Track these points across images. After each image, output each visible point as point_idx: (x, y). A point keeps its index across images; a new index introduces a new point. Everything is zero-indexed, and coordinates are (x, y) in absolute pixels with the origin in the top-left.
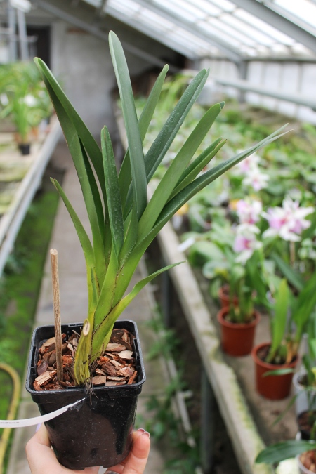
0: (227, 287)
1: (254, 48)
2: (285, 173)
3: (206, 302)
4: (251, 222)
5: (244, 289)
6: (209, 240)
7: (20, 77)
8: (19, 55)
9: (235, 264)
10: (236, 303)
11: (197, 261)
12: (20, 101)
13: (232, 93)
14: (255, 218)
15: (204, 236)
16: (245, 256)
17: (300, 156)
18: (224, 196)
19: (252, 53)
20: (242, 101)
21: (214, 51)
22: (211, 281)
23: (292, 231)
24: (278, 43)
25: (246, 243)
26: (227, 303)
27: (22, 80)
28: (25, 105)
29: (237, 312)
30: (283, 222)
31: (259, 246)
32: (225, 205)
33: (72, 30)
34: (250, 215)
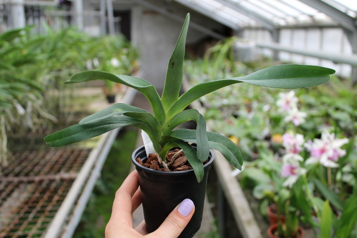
0: (273, 206)
1: (284, 19)
2: (314, 112)
3: (256, 219)
4: (295, 151)
5: (290, 209)
6: (256, 167)
7: (107, 45)
8: (108, 31)
9: (281, 188)
10: (283, 221)
11: (248, 185)
12: (108, 63)
13: (268, 53)
14: (299, 148)
15: (252, 164)
16: (292, 181)
17: (325, 99)
18: (266, 131)
19: (282, 23)
20: (276, 58)
21: (253, 23)
22: (260, 201)
23: (330, 159)
24: (303, 13)
25: (292, 170)
26: (275, 220)
27: (110, 49)
28: (111, 66)
29: (284, 228)
30: (323, 151)
31: (303, 172)
32: (268, 138)
33: (147, 12)
34: (294, 145)
